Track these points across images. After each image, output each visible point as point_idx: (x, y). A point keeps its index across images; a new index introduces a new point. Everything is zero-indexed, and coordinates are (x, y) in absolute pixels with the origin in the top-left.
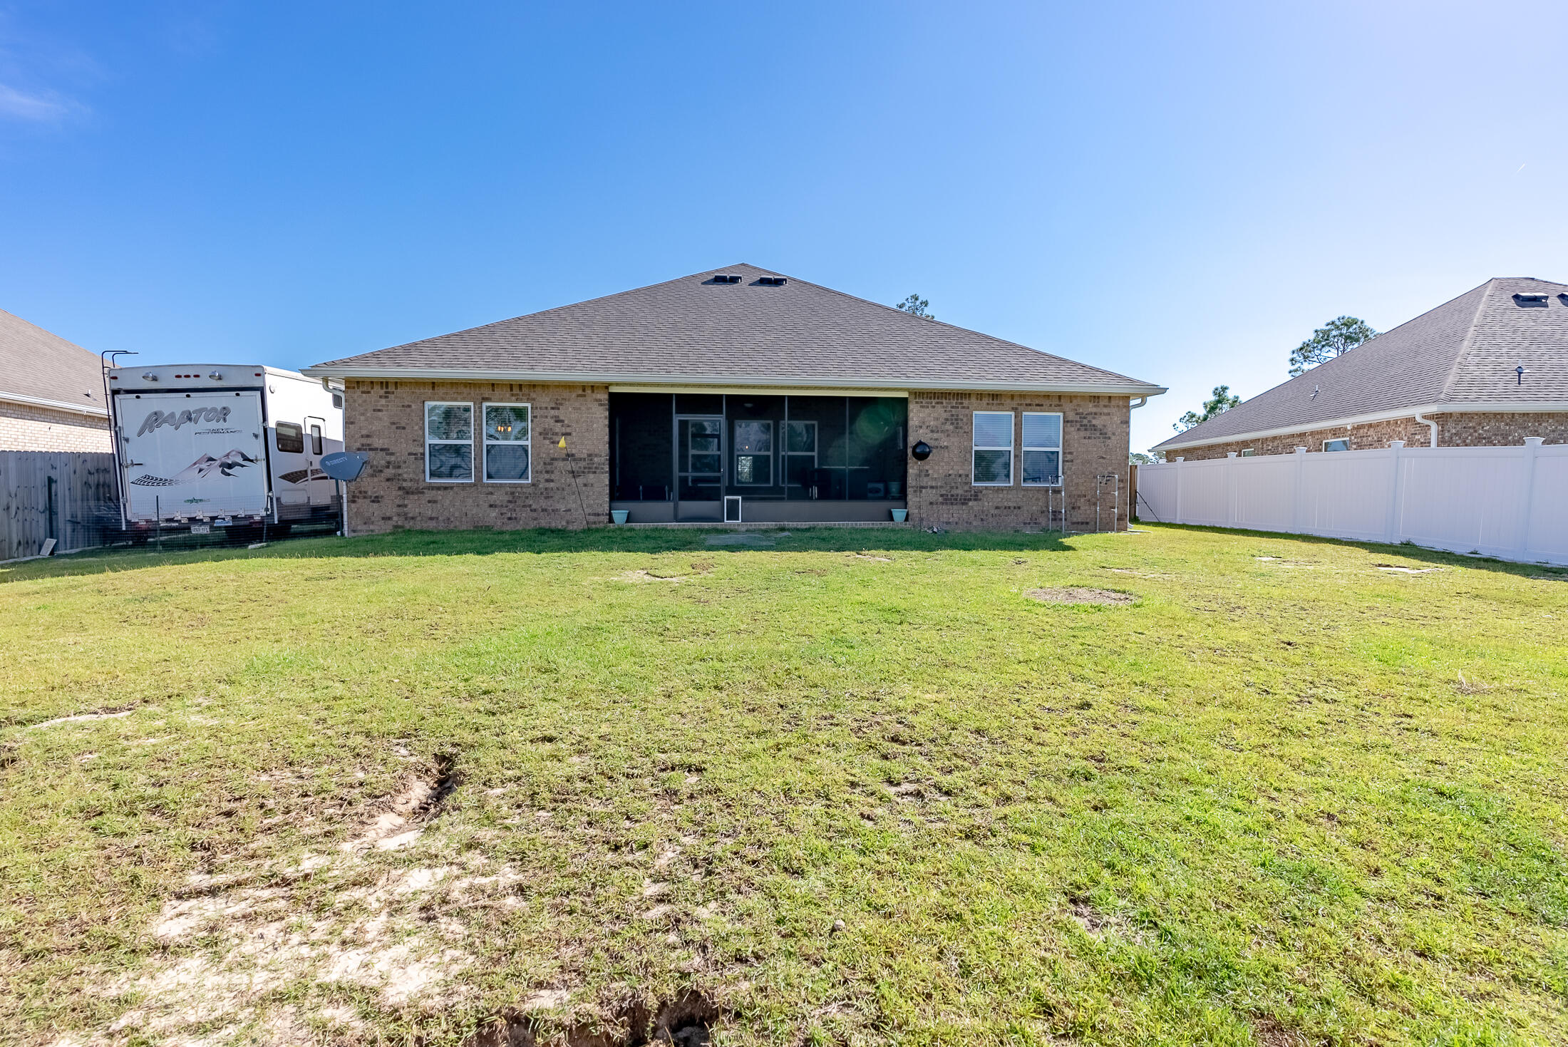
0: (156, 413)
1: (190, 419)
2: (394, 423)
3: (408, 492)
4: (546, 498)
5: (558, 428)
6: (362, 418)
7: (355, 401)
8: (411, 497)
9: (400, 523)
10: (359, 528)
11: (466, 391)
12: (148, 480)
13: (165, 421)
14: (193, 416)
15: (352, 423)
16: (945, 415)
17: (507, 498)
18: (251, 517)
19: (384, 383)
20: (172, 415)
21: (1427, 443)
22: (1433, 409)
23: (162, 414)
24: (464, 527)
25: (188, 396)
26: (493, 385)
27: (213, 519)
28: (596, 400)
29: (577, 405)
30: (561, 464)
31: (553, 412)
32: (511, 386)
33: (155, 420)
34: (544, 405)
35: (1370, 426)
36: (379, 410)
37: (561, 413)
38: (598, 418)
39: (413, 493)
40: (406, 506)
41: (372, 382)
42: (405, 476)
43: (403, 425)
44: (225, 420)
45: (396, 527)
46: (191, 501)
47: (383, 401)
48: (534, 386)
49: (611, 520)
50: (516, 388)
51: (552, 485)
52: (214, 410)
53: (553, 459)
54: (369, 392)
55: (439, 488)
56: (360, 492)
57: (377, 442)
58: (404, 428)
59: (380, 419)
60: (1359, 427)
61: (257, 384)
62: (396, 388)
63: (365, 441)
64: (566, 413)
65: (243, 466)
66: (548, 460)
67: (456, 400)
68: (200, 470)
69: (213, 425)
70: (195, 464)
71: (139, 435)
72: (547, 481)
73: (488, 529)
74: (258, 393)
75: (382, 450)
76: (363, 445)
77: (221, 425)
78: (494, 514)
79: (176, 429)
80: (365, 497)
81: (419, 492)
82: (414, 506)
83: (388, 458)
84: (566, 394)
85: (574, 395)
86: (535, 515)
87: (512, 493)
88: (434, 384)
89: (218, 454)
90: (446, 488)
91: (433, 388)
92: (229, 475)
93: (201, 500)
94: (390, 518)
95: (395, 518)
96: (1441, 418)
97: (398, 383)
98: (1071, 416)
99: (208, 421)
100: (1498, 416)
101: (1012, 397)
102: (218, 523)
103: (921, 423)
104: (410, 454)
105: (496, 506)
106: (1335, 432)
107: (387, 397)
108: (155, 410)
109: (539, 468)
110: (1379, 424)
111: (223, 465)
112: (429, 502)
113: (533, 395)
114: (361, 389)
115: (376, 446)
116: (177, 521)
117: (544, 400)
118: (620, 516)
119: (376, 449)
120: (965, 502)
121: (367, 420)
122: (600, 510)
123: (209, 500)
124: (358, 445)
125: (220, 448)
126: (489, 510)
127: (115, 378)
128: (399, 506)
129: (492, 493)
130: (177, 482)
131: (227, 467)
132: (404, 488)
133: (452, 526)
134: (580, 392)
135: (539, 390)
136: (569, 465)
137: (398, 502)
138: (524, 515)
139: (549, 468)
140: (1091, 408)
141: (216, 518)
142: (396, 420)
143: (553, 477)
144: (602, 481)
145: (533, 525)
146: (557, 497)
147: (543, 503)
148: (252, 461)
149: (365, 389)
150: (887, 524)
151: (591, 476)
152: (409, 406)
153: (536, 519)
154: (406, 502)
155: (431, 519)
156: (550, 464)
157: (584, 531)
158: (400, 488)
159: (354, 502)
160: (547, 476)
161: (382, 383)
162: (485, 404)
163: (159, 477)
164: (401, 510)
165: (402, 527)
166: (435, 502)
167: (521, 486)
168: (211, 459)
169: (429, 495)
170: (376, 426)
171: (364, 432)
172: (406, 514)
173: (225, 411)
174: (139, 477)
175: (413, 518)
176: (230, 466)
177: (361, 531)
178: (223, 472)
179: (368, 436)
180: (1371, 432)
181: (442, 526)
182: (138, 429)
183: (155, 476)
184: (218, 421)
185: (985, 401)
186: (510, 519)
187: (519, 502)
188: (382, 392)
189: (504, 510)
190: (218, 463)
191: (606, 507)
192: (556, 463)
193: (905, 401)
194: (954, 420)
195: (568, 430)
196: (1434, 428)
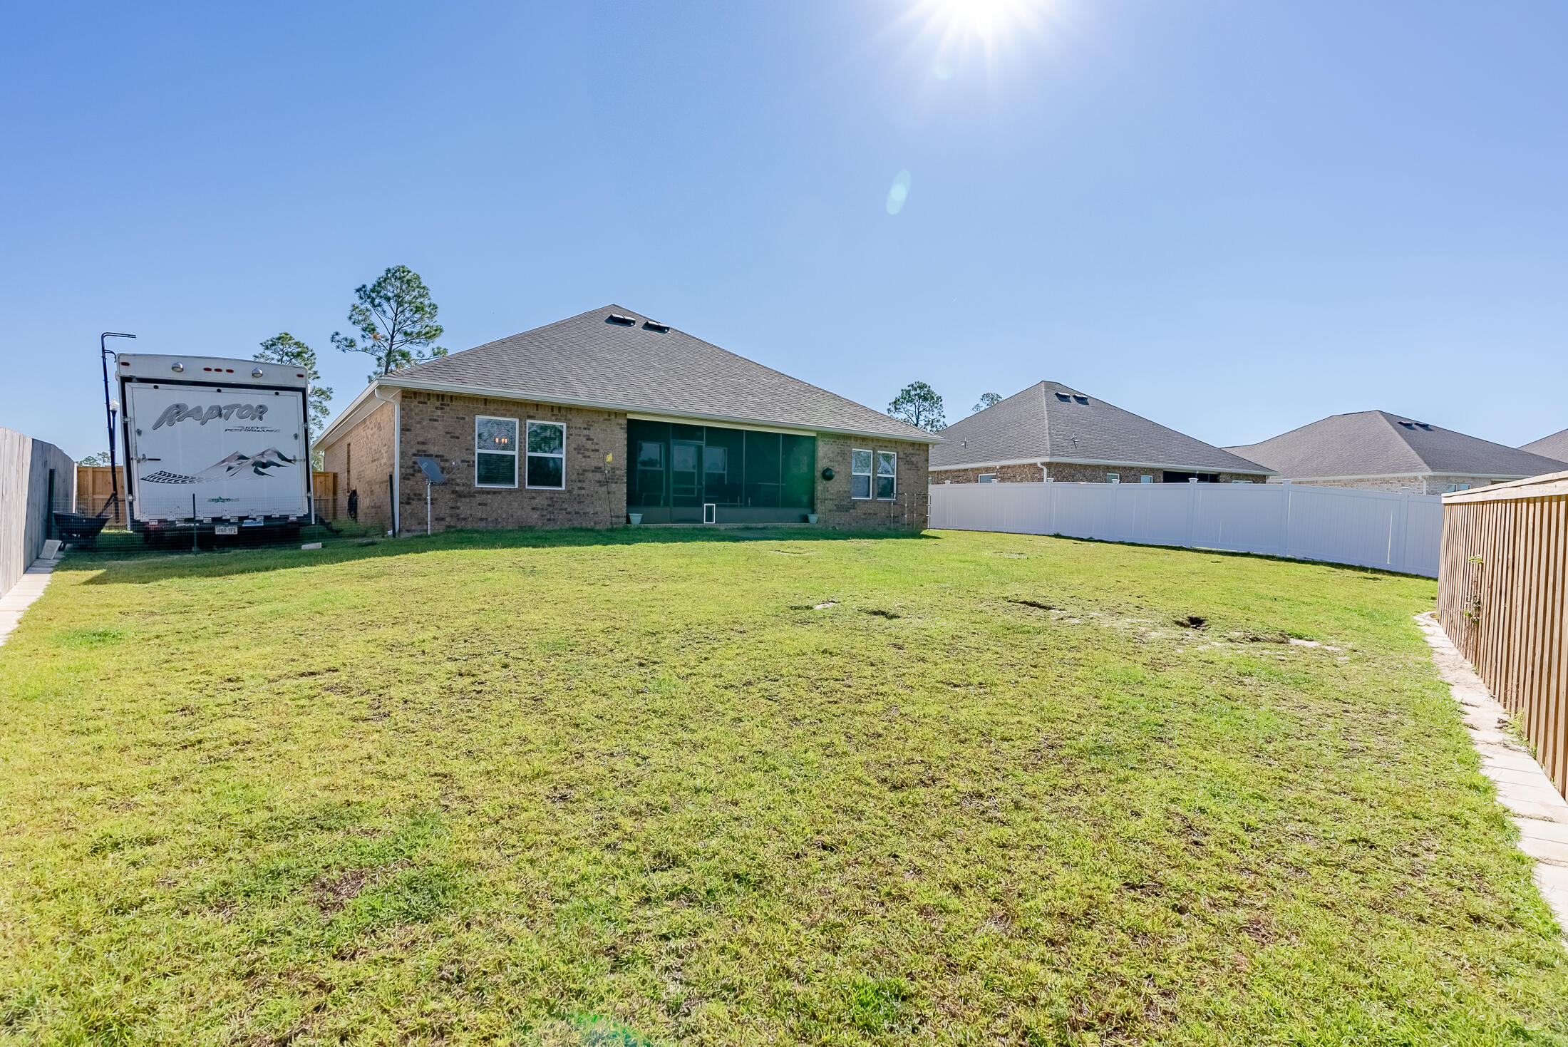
0: (177, 406)
1: (220, 415)
2: (447, 433)
3: (460, 495)
4: (579, 503)
5: (589, 445)
6: (418, 426)
7: (411, 410)
8: (463, 500)
9: (452, 524)
10: (413, 528)
11: (514, 408)
12: (164, 477)
13: (188, 415)
14: (224, 412)
15: (408, 430)
16: (837, 450)
17: (546, 502)
18: (287, 517)
19: (441, 396)
20: (199, 409)
21: (1041, 479)
22: (1047, 460)
23: (185, 407)
24: (510, 528)
25: (219, 391)
26: (537, 405)
27: (242, 519)
28: (618, 424)
29: (604, 427)
30: (591, 475)
31: (586, 432)
32: (552, 408)
33: (176, 413)
34: (578, 426)
35: (1009, 467)
36: (435, 420)
37: (591, 433)
38: (621, 437)
39: (465, 497)
40: (458, 508)
41: (429, 394)
42: (458, 481)
43: (457, 435)
44: (261, 418)
45: (449, 527)
46: (217, 500)
47: (439, 412)
48: (571, 409)
49: (628, 521)
50: (557, 410)
51: (583, 492)
52: (249, 407)
53: (584, 471)
54: (425, 403)
55: (488, 493)
56: (415, 495)
57: (433, 450)
58: (458, 438)
59: (436, 428)
60: (1002, 468)
61: (299, 383)
62: (452, 401)
63: (421, 447)
64: (595, 432)
65: (279, 466)
66: (581, 472)
67: (504, 416)
68: (230, 469)
69: (247, 422)
70: (224, 461)
71: (156, 427)
72: (580, 488)
73: (531, 528)
74: (300, 394)
75: (437, 456)
76: (418, 451)
77: (257, 423)
78: (536, 515)
79: (203, 424)
80: (419, 500)
81: (471, 495)
82: (465, 508)
83: (442, 464)
84: (595, 417)
85: (602, 419)
86: (569, 516)
87: (552, 498)
88: (486, 401)
89: (251, 451)
90: (495, 493)
91: (485, 404)
92: (263, 474)
93: (228, 500)
94: (443, 519)
95: (448, 519)
96: (1048, 465)
97: (453, 397)
98: (901, 455)
99: (242, 418)
100: (1070, 465)
101: (873, 440)
102: (247, 523)
103: (825, 452)
104: (463, 461)
105: (537, 509)
106: (987, 470)
107: (442, 409)
108: (177, 402)
109: (574, 477)
110: (1014, 466)
111: (256, 464)
112: (480, 504)
113: (569, 416)
114: (418, 399)
115: (432, 452)
116: (198, 521)
117: (578, 421)
118: (636, 518)
119: (431, 456)
120: (847, 510)
121: (423, 428)
122: (620, 514)
123: (238, 500)
124: (414, 451)
125: (253, 446)
126: (531, 512)
127: (126, 364)
128: (452, 508)
129: (534, 498)
130: (200, 480)
131: (261, 466)
132: (457, 492)
133: (499, 526)
134: (606, 417)
135: (574, 412)
136: (598, 476)
137: (451, 504)
138: (561, 516)
139: (581, 477)
140: (910, 450)
141: (247, 518)
142: (450, 430)
143: (584, 485)
144: (621, 490)
145: (567, 525)
146: (587, 502)
147: (576, 507)
148: (290, 461)
149: (422, 400)
150: (803, 525)
151: (614, 485)
152: (463, 418)
153: (570, 520)
154: (458, 504)
155: (481, 519)
156: (583, 474)
157: (608, 530)
158: (453, 492)
159: (408, 503)
160: (579, 485)
161: (438, 395)
162: (529, 421)
163: (178, 474)
164: (454, 511)
165: (453, 527)
166: (485, 505)
167: (559, 492)
168: (243, 457)
169: (479, 498)
170: (430, 435)
171: (420, 439)
172: (458, 515)
173: (262, 410)
174: (153, 473)
175: (464, 519)
176: (265, 466)
177: (414, 531)
178: (256, 471)
179: (423, 443)
180: (1009, 471)
181: (491, 526)
182: (154, 422)
183: (173, 473)
184: (253, 419)
185: (859, 442)
186: (549, 520)
187: (557, 506)
188: (438, 404)
189: (545, 513)
190: (251, 461)
191: (625, 510)
192: (586, 474)
193: (813, 438)
194: (842, 454)
195: (597, 447)
196: (1045, 470)
